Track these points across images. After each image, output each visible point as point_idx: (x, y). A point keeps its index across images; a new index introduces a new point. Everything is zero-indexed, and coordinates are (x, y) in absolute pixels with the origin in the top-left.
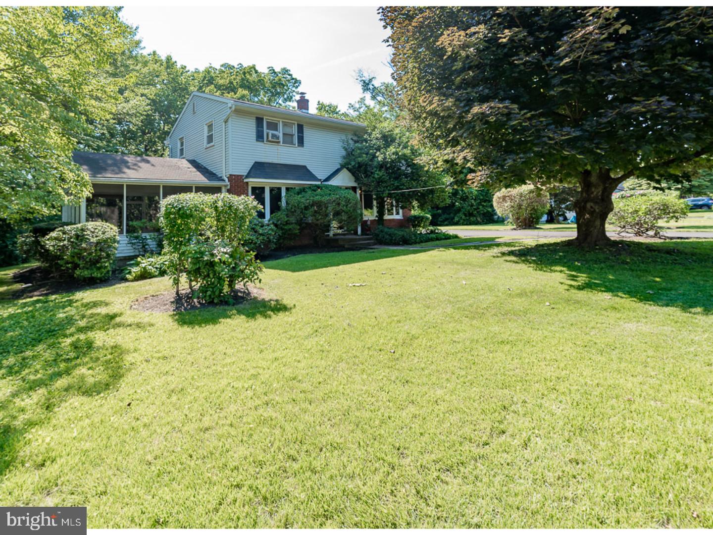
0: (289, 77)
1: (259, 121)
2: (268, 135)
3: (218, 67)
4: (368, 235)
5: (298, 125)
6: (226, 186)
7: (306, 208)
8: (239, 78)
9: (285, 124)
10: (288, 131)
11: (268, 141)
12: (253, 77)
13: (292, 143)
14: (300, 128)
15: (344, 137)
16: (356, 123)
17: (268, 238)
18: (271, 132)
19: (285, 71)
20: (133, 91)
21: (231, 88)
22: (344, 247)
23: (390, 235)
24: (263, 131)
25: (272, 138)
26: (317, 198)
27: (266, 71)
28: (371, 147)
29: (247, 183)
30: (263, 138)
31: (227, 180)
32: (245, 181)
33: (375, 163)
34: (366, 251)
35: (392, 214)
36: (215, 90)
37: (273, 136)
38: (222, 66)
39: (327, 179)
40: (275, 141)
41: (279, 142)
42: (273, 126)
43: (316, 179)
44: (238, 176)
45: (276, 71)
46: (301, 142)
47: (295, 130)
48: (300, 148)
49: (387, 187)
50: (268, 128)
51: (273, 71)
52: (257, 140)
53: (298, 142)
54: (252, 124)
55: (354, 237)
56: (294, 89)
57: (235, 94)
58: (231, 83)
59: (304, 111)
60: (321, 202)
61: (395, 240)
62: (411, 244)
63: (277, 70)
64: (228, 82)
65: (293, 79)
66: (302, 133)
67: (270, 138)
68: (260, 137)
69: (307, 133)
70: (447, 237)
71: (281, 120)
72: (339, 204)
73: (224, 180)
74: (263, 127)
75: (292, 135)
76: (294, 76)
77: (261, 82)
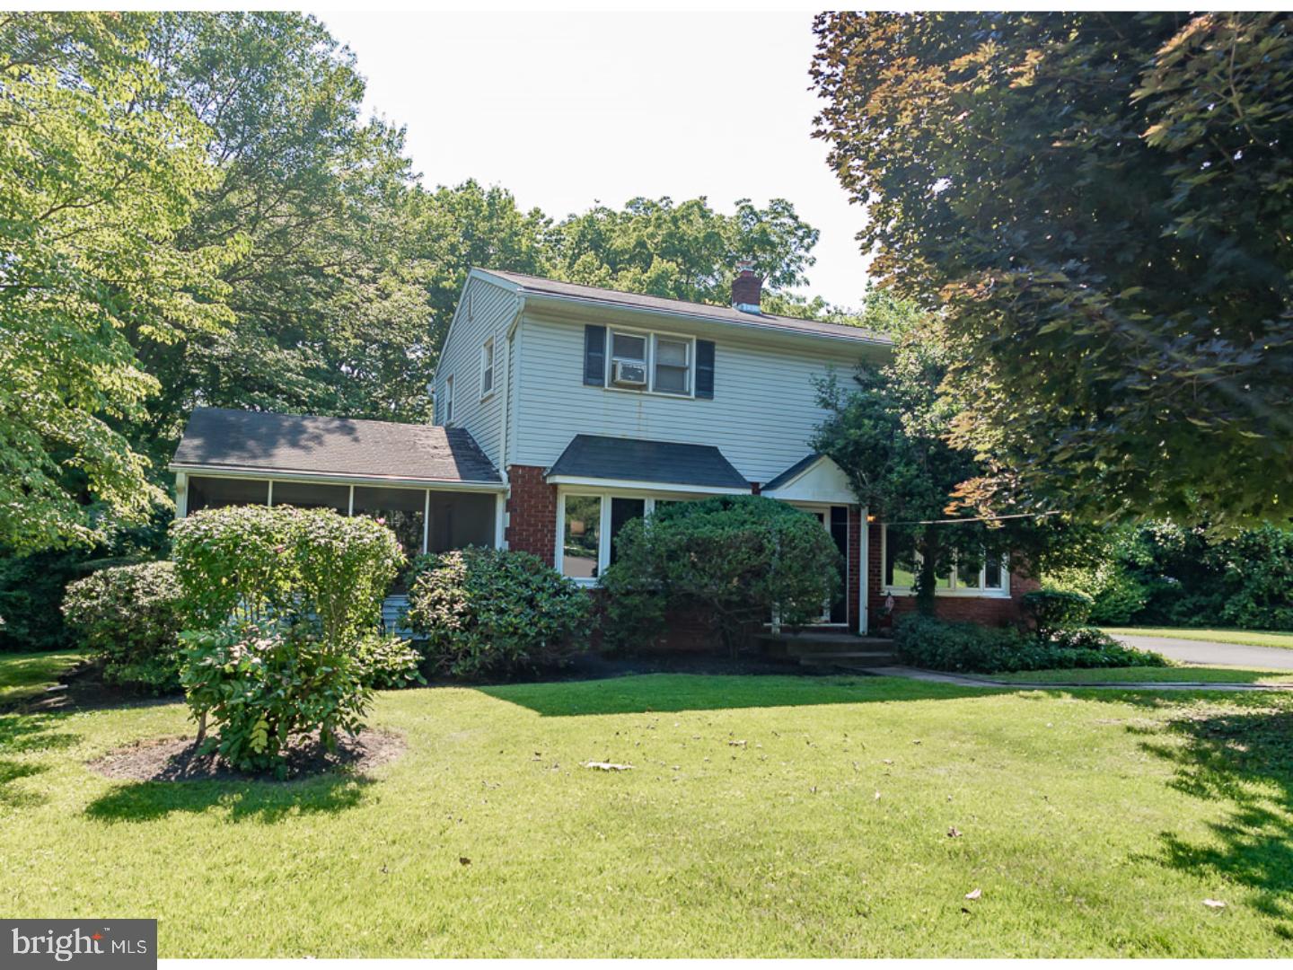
0: (791, 222)
1: (594, 335)
2: (614, 368)
3: (619, 208)
4: (882, 636)
5: (700, 344)
6: (504, 492)
7: (672, 556)
8: (663, 232)
9: (662, 343)
10: (671, 357)
11: (614, 383)
12: (694, 229)
13: (680, 389)
14: (706, 352)
15: (822, 374)
16: (865, 334)
17: (563, 625)
18: (622, 362)
19: (781, 208)
20: (395, 273)
21: (641, 256)
22: (797, 663)
23: (929, 641)
24: (602, 360)
25: (624, 377)
26: (706, 531)
27: (731, 211)
28: (895, 401)
29: (555, 486)
30: (603, 378)
31: (504, 476)
32: (549, 481)
33: (898, 444)
34: (837, 678)
35: (976, 584)
36: (597, 263)
37: (628, 371)
38: (630, 204)
39: (772, 485)
40: (633, 382)
41: (645, 387)
42: (630, 346)
43: (738, 481)
44: (532, 468)
45: (757, 209)
46: (706, 387)
47: (691, 358)
48: (703, 403)
49: (924, 509)
50: (616, 353)
51: (747, 210)
52: (586, 383)
53: (698, 388)
54: (575, 345)
55: (848, 639)
56: (801, 252)
57: (645, 271)
58: (641, 244)
59: (746, 307)
60: (710, 540)
61: (943, 656)
62: (989, 672)
63: (761, 205)
64: (633, 242)
65: (800, 227)
66: (711, 362)
67: (619, 378)
68: (593, 374)
69: (726, 366)
70: (1124, 660)
71: (652, 332)
72: (760, 550)
73: (499, 479)
74: (602, 350)
75: (683, 370)
76: (802, 219)
77: (712, 239)
